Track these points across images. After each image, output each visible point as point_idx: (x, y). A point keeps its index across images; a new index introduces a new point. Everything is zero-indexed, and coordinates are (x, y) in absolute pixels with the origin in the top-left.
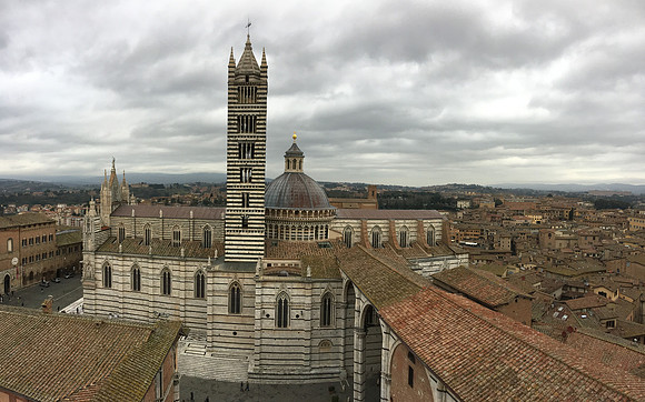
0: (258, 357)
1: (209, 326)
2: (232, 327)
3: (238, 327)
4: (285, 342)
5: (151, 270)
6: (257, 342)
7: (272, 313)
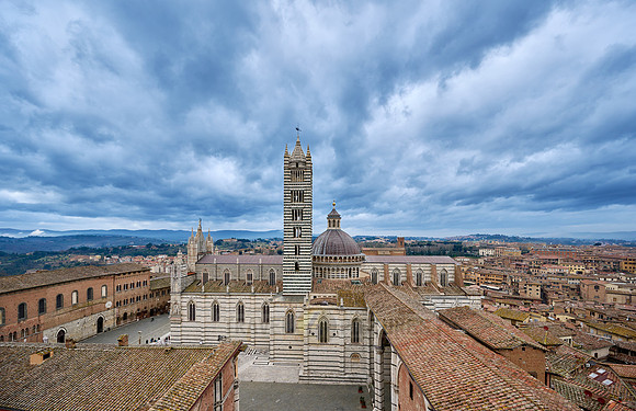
0: (306, 364)
1: (272, 343)
2: (288, 343)
3: (292, 343)
4: (326, 353)
5: (228, 305)
6: (305, 353)
7: (316, 332)
